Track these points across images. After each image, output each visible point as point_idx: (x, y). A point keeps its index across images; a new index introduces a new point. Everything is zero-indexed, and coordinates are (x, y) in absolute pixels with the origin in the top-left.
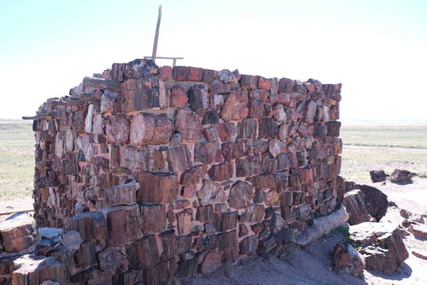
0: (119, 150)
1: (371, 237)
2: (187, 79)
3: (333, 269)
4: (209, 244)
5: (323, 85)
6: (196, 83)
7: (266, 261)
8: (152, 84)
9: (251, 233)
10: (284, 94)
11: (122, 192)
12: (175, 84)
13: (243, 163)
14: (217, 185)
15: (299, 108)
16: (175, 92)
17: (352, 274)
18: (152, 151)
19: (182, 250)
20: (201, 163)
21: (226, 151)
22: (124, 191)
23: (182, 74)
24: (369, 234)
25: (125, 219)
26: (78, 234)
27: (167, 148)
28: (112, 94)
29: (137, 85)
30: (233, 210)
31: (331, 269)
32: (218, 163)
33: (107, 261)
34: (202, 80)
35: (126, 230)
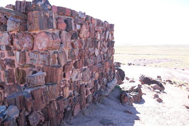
0: (25, 54)
1: (131, 89)
2: (64, 15)
3: (122, 104)
4: (76, 101)
5: (110, 24)
6: (68, 17)
7: (96, 105)
8: (49, 14)
9: (90, 93)
10: (99, 27)
11: (38, 78)
12: (58, 17)
13: (87, 60)
14: (78, 71)
15: (103, 34)
16: (59, 21)
17: (129, 105)
18: (51, 54)
19: (66, 106)
20: (71, 60)
21: (81, 54)
22: (40, 78)
23: (62, 11)
24: (130, 87)
25: (41, 94)
26: (16, 107)
27: (57, 52)
28: (16, 20)
29: (40, 14)
30: (84, 83)
31: (121, 104)
32: (78, 60)
33: (33, 120)
34: (71, 16)
35: (42, 100)
